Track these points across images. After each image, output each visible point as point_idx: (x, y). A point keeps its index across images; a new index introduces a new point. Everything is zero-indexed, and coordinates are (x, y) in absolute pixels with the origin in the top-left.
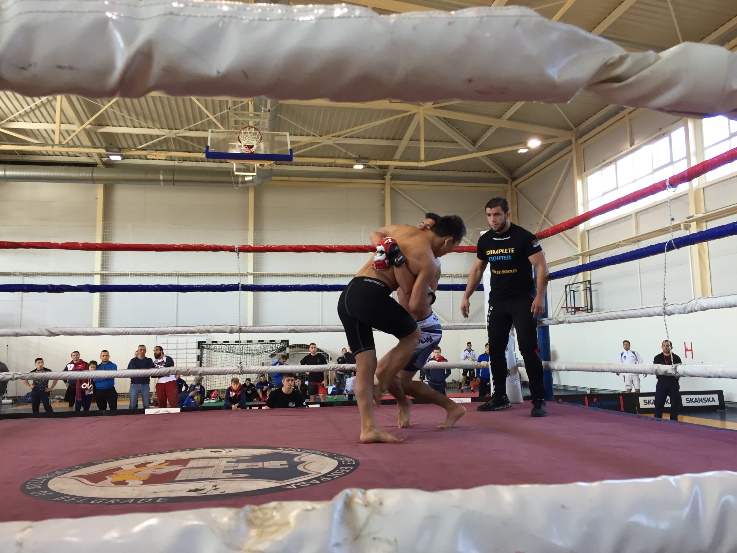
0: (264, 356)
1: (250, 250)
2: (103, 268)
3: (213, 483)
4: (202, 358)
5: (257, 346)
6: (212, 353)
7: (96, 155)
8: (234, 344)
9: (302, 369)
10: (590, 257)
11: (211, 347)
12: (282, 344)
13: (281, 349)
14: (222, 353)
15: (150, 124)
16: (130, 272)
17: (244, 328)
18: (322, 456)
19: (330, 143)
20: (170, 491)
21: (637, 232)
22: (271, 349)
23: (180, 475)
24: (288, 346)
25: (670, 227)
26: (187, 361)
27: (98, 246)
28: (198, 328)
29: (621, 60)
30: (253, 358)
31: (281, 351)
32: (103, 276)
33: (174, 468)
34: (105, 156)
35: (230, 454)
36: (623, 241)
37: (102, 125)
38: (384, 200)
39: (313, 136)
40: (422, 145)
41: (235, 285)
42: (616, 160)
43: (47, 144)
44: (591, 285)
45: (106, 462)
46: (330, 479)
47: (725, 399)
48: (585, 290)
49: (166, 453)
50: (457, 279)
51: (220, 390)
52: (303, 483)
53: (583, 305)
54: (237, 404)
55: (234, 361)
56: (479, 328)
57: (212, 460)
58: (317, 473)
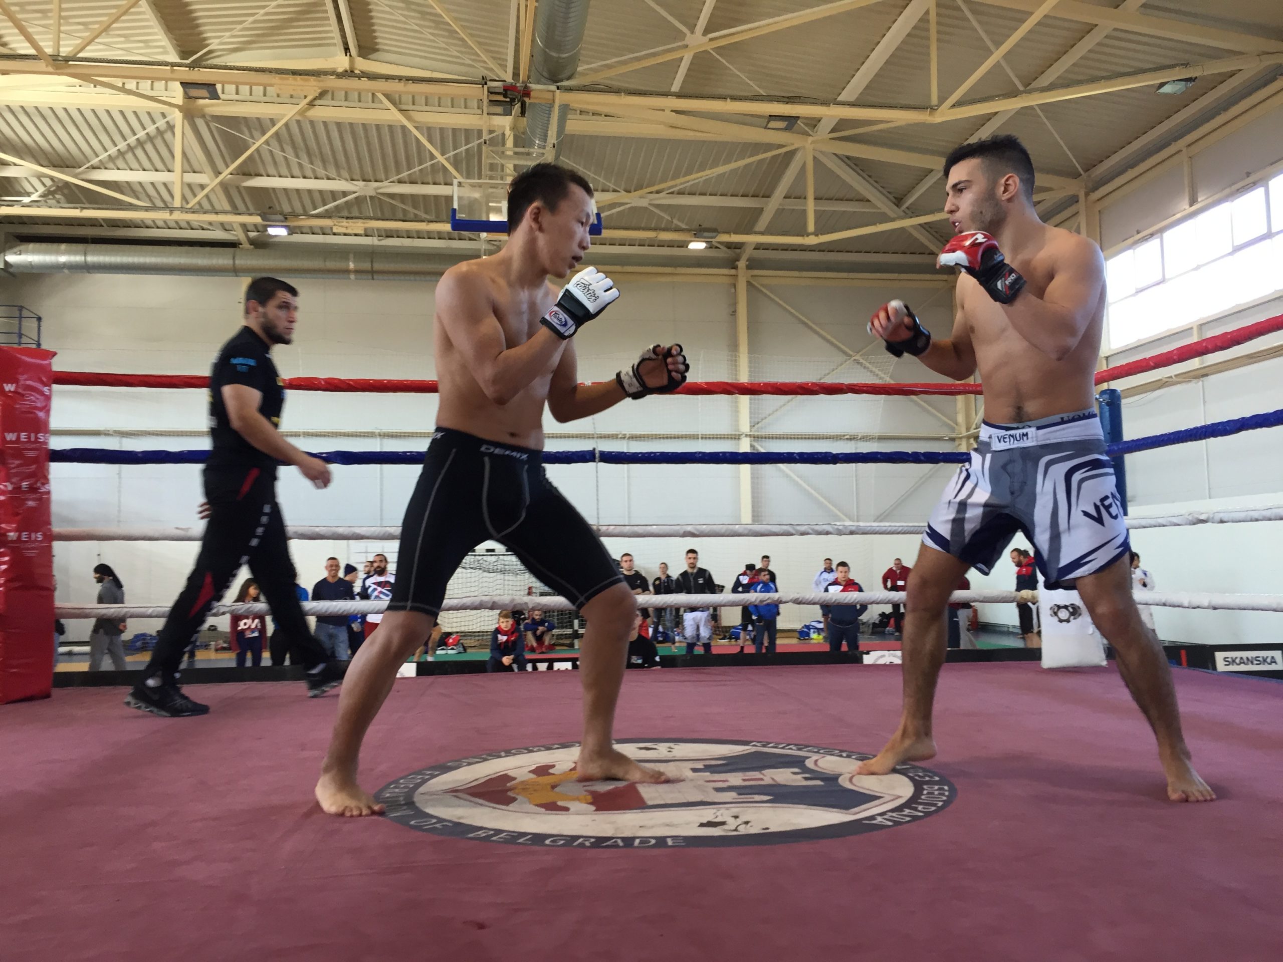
3: (726, 811)
7: (239, 226)
15: (333, 173)
19: (644, 203)
23: (643, 793)
30: (515, 580)
34: (253, 228)
36: (1176, 376)
37: (248, 175)
38: (735, 304)
39: (614, 191)
40: (811, 207)
42: (1162, 231)
43: (154, 208)
50: (867, 442)
54: (512, 657)
58: (894, 797)
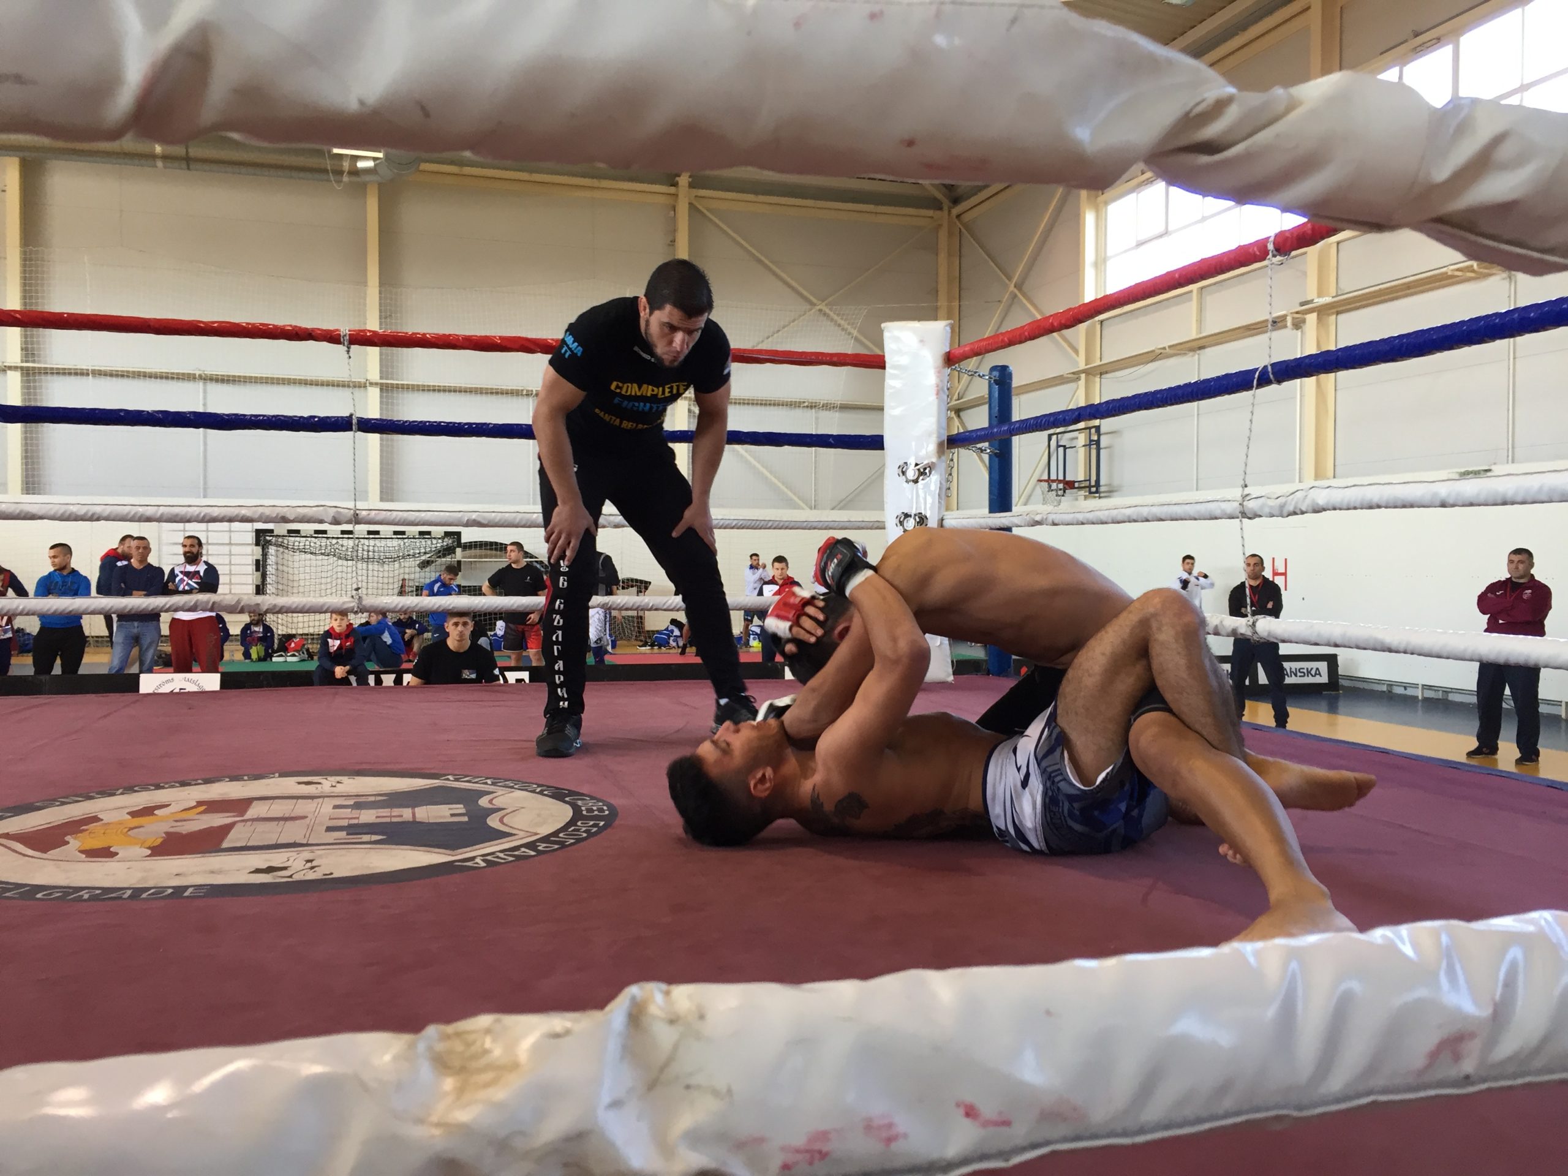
0: (407, 565)
1: (376, 340)
2: (27, 356)
3: (306, 854)
4: (265, 566)
5: (389, 543)
6: (288, 555)
8: (338, 538)
9: (495, 605)
10: (1103, 376)
11: (286, 542)
12: (446, 540)
13: (444, 550)
14: (312, 557)
16: (90, 368)
17: (364, 513)
18: (540, 796)
20: (212, 872)
21: (1200, 329)
22: (423, 550)
23: (232, 834)
24: (459, 545)
25: (1267, 321)
26: (230, 570)
27: (18, 316)
28: (260, 510)
29: (1220, 106)
30: (382, 570)
31: (444, 556)
32: (28, 374)
33: (218, 820)
35: (340, 788)
36: (1170, 347)
38: (674, 233)
41: (342, 417)
44: (1099, 435)
45: (63, 804)
46: (556, 847)
47: (1341, 671)
48: (1089, 444)
49: (196, 784)
50: (828, 412)
51: (307, 635)
52: (501, 855)
53: (1081, 477)
54: (348, 668)
55: (339, 575)
56: (871, 528)
57: (300, 801)
58: (529, 834)
